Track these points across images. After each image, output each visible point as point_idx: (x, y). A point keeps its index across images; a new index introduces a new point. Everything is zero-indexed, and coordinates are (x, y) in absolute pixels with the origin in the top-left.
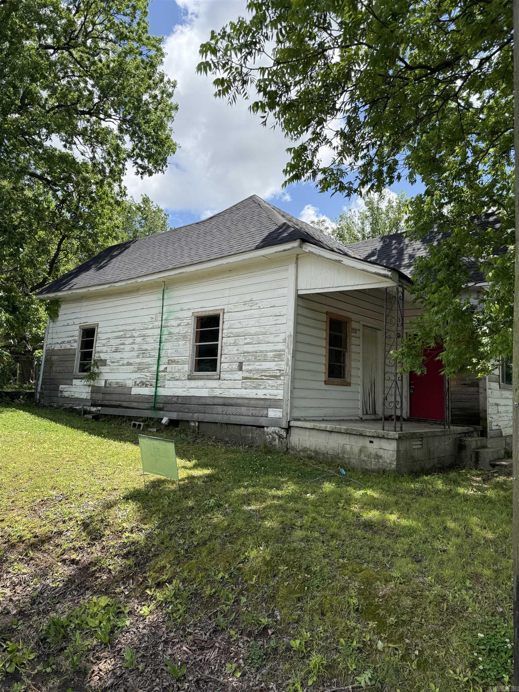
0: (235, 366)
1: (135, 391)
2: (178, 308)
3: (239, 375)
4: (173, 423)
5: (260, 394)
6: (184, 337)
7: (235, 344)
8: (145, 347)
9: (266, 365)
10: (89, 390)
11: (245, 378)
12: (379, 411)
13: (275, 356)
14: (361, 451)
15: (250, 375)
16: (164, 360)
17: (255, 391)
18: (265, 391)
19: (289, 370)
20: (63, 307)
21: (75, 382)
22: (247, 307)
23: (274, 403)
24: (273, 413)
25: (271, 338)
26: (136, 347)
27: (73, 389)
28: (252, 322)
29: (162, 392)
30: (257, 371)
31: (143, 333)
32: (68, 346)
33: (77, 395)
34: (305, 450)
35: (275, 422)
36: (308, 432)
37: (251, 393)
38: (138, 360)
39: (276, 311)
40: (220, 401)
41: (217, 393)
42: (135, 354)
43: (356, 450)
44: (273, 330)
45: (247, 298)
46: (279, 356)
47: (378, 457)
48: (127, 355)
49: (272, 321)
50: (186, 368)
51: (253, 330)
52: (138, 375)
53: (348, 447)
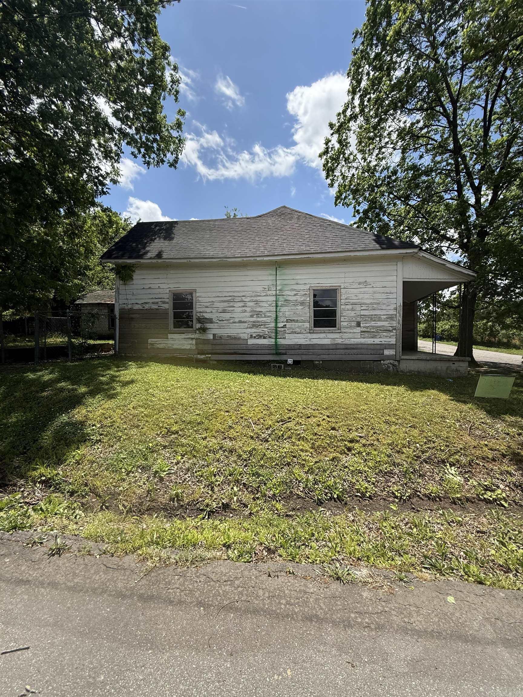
0: (354, 324)
1: (251, 342)
2: (294, 282)
3: (358, 330)
4: (296, 363)
5: (377, 341)
6: (302, 303)
7: (352, 310)
8: (258, 309)
9: (380, 324)
10: (194, 342)
11: (362, 332)
13: (387, 318)
14: (447, 369)
15: (368, 330)
16: (280, 319)
17: (373, 340)
18: (381, 339)
19: (400, 327)
20: (137, 272)
21: (170, 336)
22: (361, 286)
23: (389, 346)
24: (387, 352)
25: (384, 307)
26: (248, 309)
27: (170, 342)
28: (366, 296)
29: (281, 342)
30: (373, 327)
31: (255, 299)
32: (155, 307)
33: (175, 347)
34: (410, 372)
35: (389, 357)
36: (412, 362)
37: (370, 341)
38: (252, 319)
39: (388, 290)
40: (343, 347)
41: (339, 341)
42: (248, 314)
43: (445, 368)
44: (385, 302)
45: (362, 280)
46: (391, 318)
47: (457, 370)
48: (238, 315)
49: (384, 296)
50: (307, 325)
51: (368, 301)
52: (254, 330)
53: (439, 368)
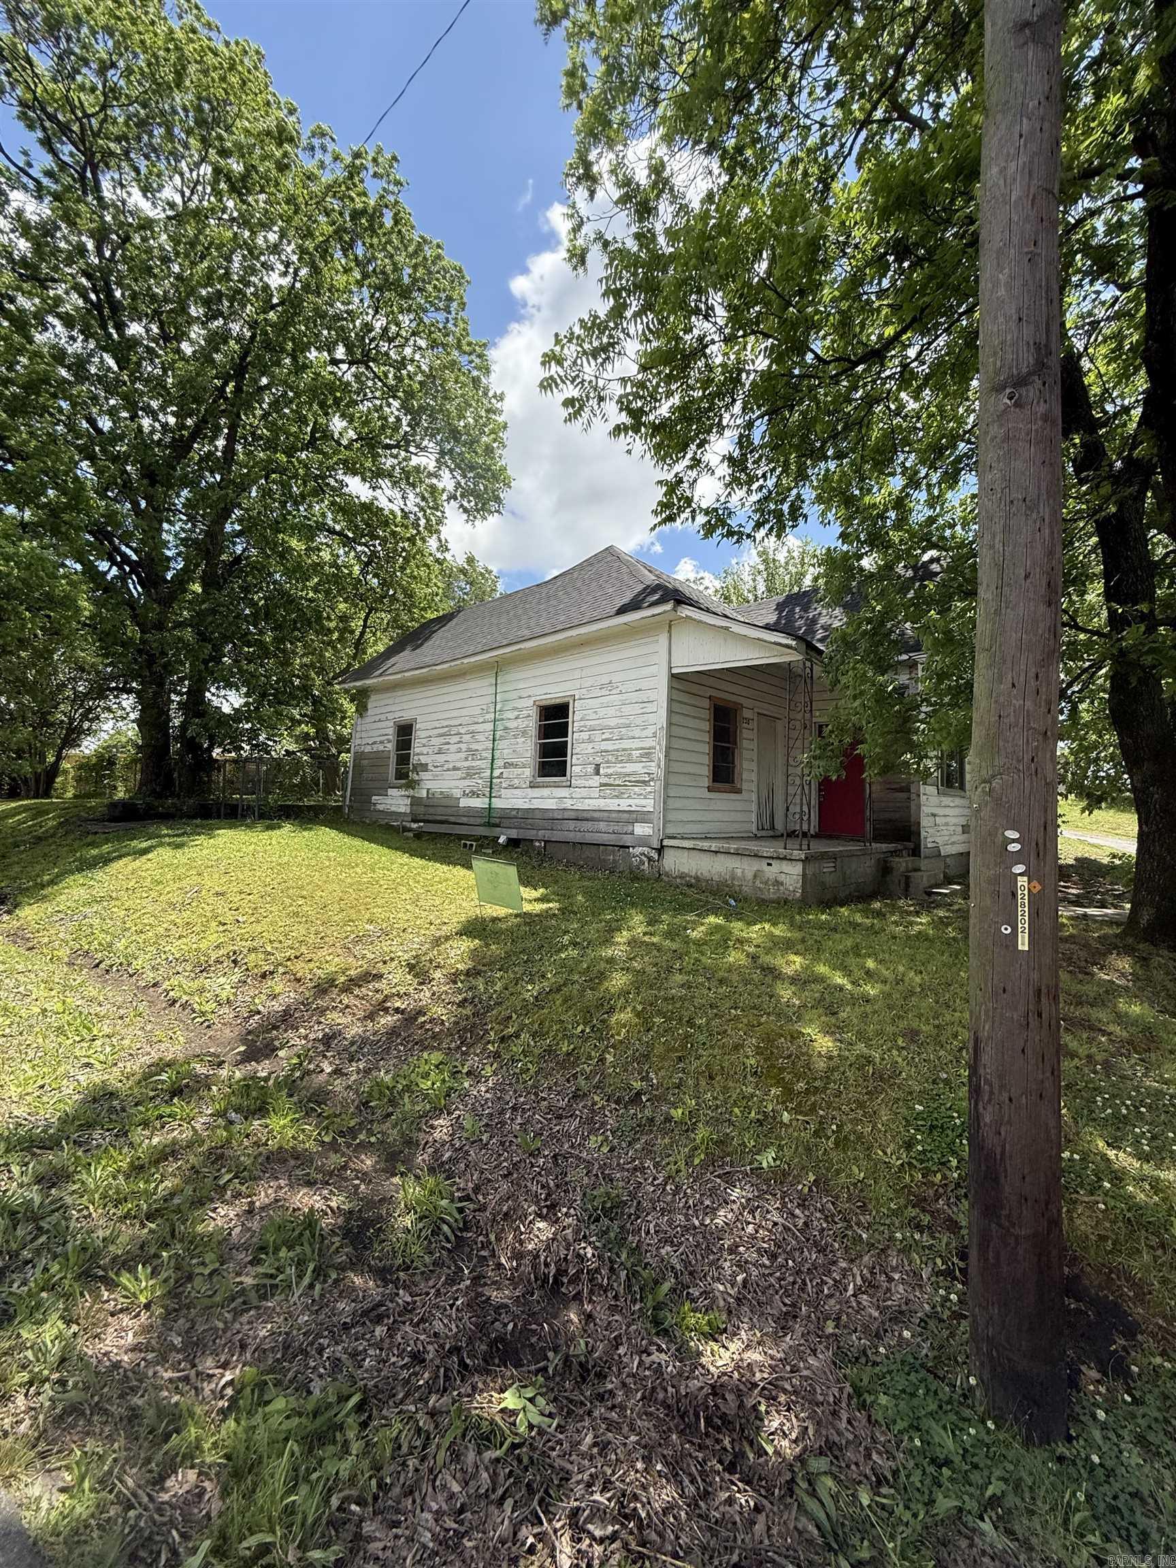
0: (590, 769)
1: (464, 803)
2: (514, 695)
3: (596, 781)
4: (513, 843)
5: (624, 804)
6: (524, 733)
7: (590, 740)
8: (474, 747)
9: (630, 768)
10: (408, 801)
11: (602, 785)
12: (779, 826)
13: (642, 756)
14: (755, 876)
15: (611, 781)
16: (498, 763)
17: (617, 801)
18: (630, 801)
19: (661, 773)
20: (373, 698)
21: (390, 792)
22: (604, 692)
23: (641, 817)
24: (641, 830)
25: (637, 733)
26: (464, 747)
27: (389, 801)
28: (611, 712)
29: (497, 803)
30: (619, 775)
31: (471, 728)
32: (381, 748)
33: (393, 809)
34: (682, 876)
35: (643, 841)
36: (686, 853)
37: (612, 804)
38: (467, 764)
39: (642, 696)
40: (572, 815)
41: (568, 804)
42: (463, 755)
43: (750, 875)
44: (639, 721)
45: (605, 680)
46: (647, 754)
47: (778, 883)
48: (454, 758)
49: (637, 709)
50: (528, 772)
51: (613, 722)
52: (467, 782)
53: (739, 872)
